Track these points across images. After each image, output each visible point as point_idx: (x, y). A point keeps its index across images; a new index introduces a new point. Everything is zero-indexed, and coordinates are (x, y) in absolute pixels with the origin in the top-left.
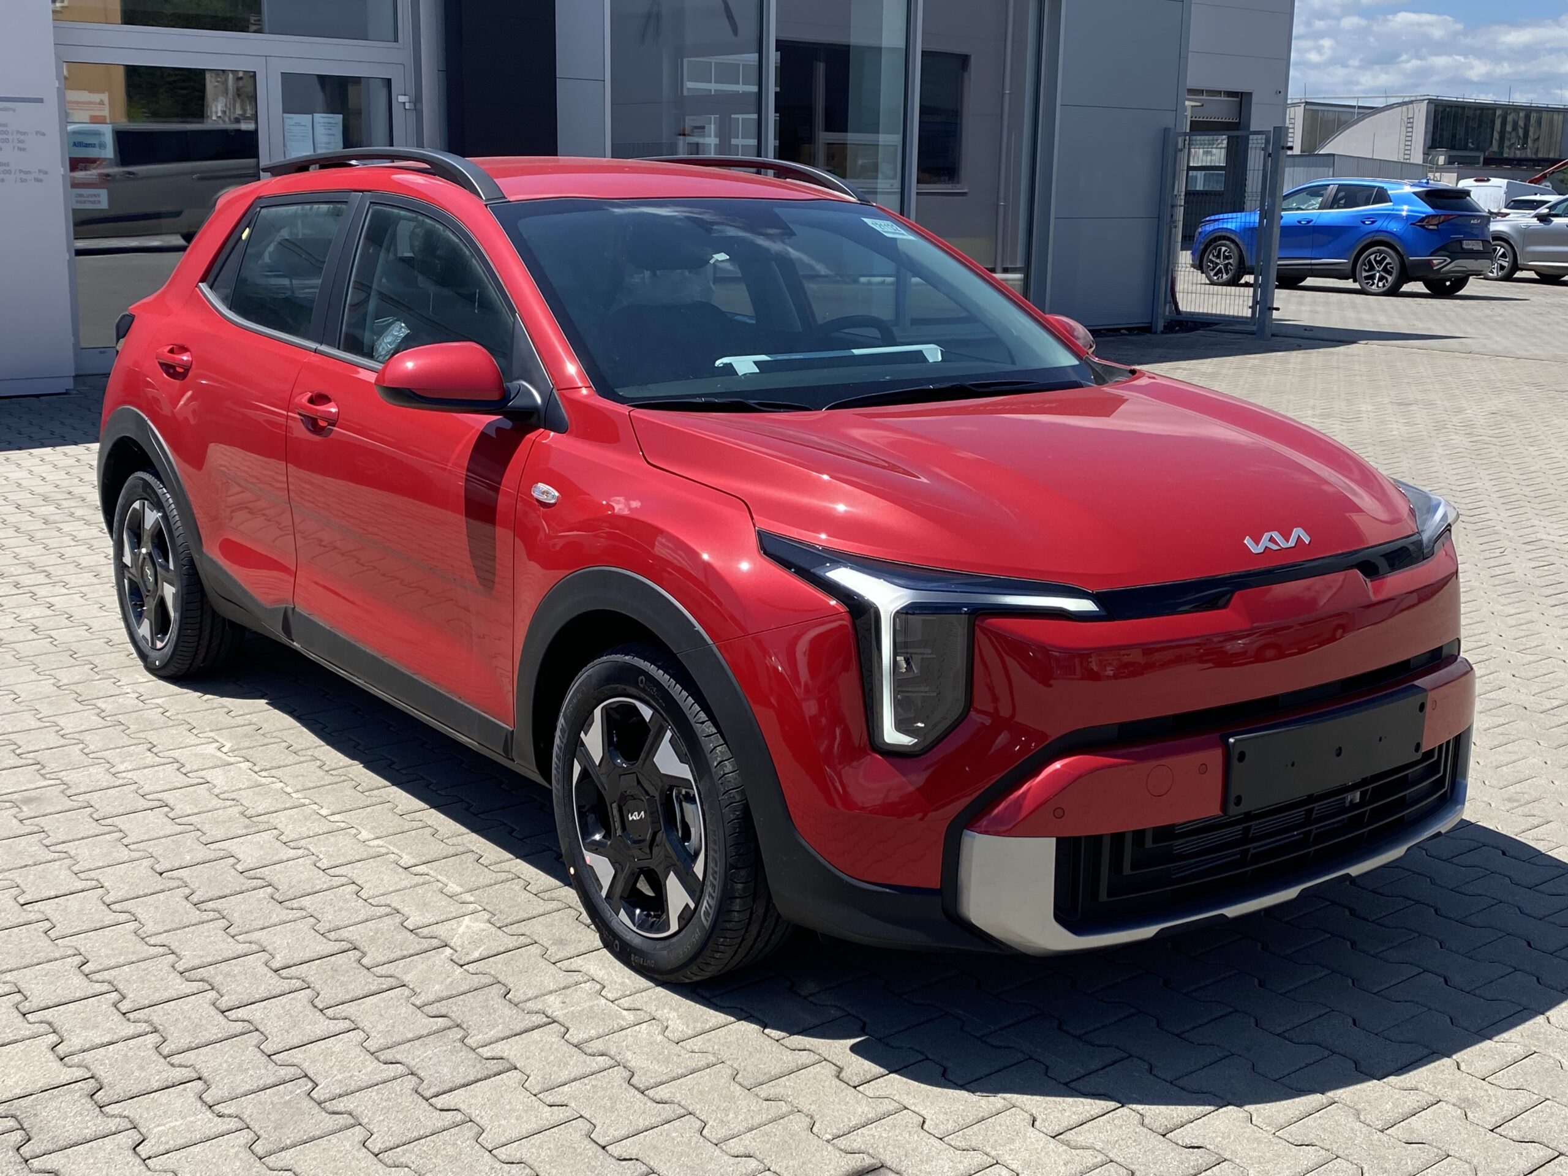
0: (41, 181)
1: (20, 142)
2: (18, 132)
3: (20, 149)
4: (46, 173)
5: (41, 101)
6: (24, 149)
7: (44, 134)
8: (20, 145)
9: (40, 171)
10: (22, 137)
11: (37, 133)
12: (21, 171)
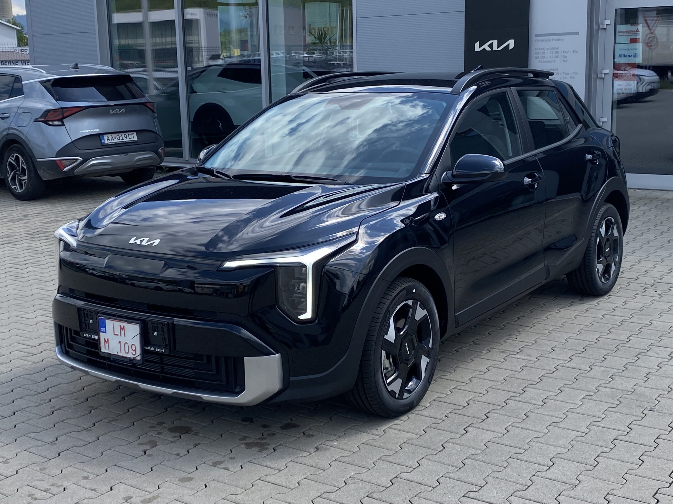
0: (574, 78)
1: (564, 57)
2: (564, 52)
3: (564, 61)
4: (577, 74)
5: (577, 33)
6: (566, 61)
7: (577, 52)
8: (565, 59)
9: (574, 73)
10: (565, 54)
11: (574, 51)
12: (564, 73)
